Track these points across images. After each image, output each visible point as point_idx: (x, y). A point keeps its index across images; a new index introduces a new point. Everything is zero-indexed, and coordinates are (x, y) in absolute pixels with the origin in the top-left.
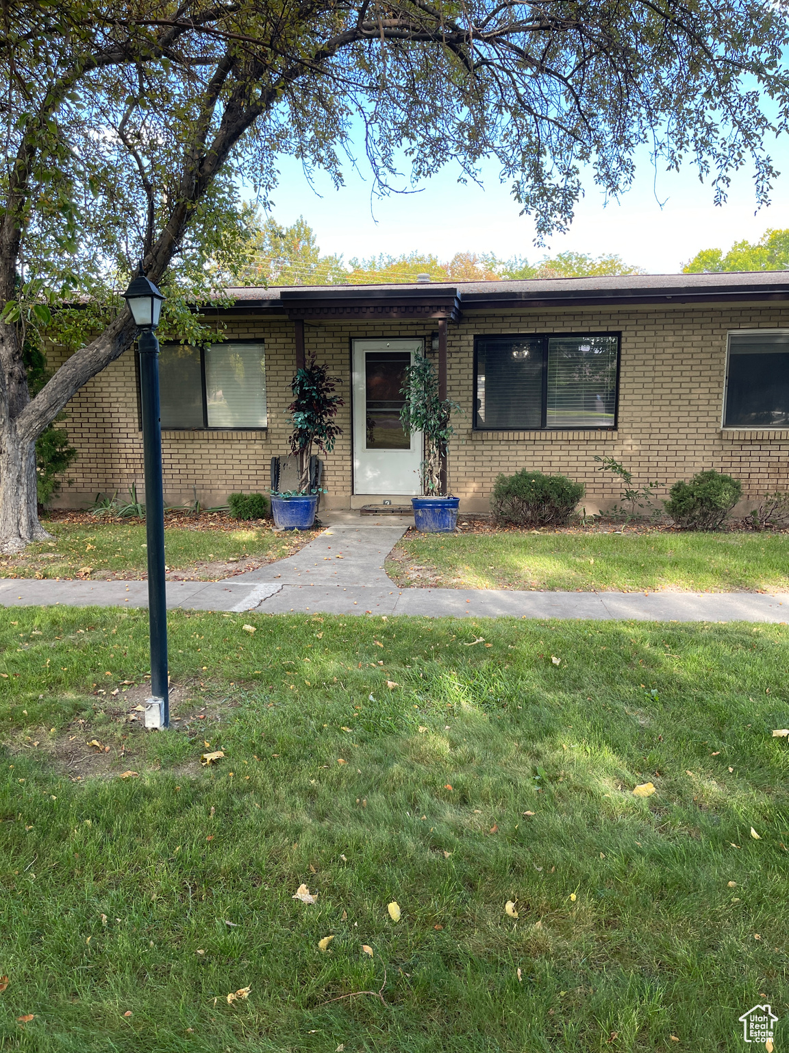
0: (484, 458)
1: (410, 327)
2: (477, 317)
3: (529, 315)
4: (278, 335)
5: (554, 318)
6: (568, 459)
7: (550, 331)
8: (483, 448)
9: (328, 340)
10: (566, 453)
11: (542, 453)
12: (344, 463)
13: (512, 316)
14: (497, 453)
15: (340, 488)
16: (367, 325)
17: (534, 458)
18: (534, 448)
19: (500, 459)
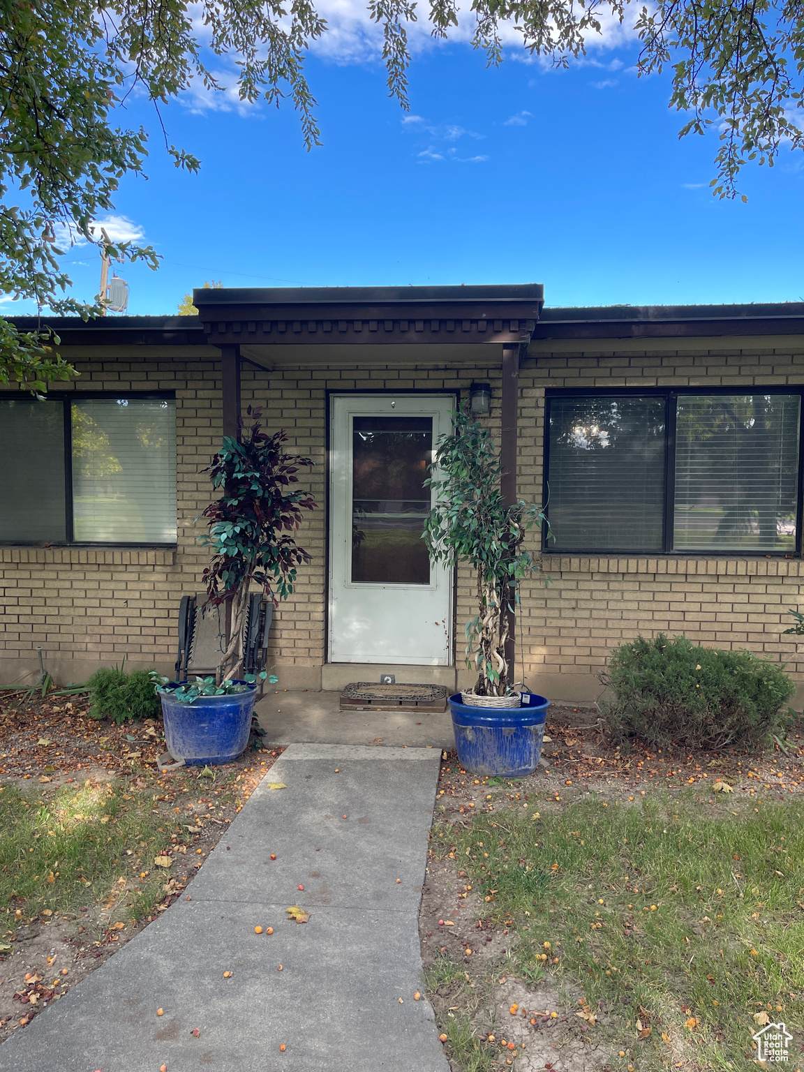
0: (563, 604)
1: (433, 374)
2: (552, 357)
3: (645, 356)
4: (201, 384)
5: (690, 361)
6: (716, 608)
7: (683, 382)
8: (561, 585)
9: (287, 394)
10: (711, 598)
11: (669, 597)
12: (310, 607)
13: (615, 356)
14: (586, 595)
15: (302, 652)
16: (357, 369)
17: (654, 606)
18: (654, 587)
19: (592, 605)
